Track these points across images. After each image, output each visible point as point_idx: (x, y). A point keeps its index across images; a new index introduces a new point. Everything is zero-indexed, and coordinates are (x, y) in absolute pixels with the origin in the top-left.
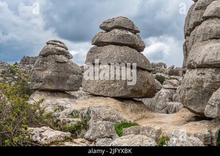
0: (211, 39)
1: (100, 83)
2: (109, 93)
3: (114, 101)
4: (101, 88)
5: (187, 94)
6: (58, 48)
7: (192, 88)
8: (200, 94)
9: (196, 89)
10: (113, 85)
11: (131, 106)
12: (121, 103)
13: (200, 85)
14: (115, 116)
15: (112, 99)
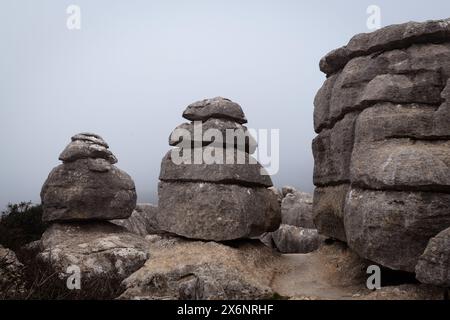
0: (389, 138)
1: (195, 217)
2: (213, 234)
3: (224, 249)
4: (198, 226)
5: (370, 238)
6: (94, 146)
7: (379, 227)
8: (398, 239)
9: (390, 229)
10: (220, 219)
11: (253, 255)
12: (236, 251)
13: (396, 222)
14: (237, 282)
15: (221, 246)
